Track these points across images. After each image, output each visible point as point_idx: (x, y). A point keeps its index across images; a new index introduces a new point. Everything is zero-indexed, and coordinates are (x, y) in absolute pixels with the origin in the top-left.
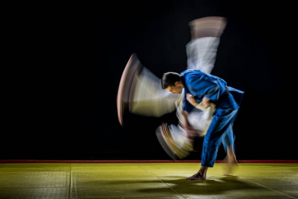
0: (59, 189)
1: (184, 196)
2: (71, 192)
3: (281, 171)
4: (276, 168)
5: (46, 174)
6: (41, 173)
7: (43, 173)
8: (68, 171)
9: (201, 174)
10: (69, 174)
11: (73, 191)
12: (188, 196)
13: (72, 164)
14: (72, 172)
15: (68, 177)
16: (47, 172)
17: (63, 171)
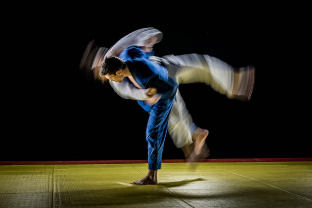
0: (40, 195)
1: (185, 200)
2: (54, 198)
3: (298, 171)
4: (293, 167)
5: (24, 178)
6: (18, 176)
7: (22, 176)
8: (50, 173)
9: (151, 177)
10: (51, 177)
11: (56, 197)
12: (191, 201)
13: (54, 165)
14: (54, 174)
15: (51, 181)
16: (26, 176)
17: (45, 173)
